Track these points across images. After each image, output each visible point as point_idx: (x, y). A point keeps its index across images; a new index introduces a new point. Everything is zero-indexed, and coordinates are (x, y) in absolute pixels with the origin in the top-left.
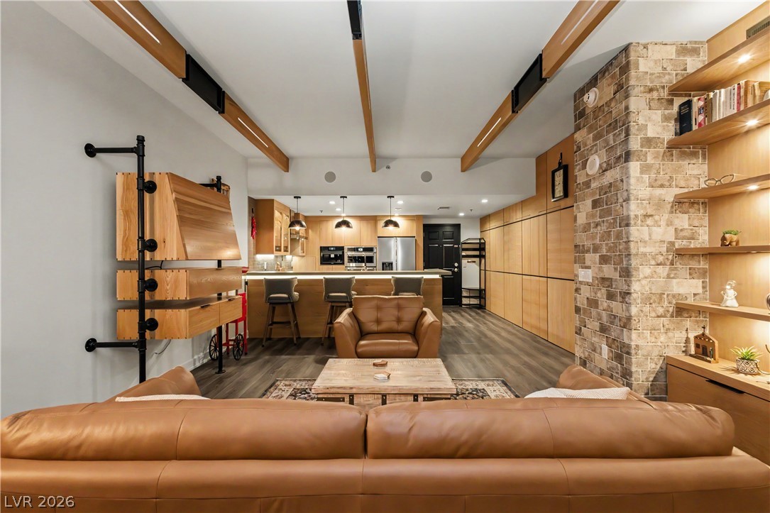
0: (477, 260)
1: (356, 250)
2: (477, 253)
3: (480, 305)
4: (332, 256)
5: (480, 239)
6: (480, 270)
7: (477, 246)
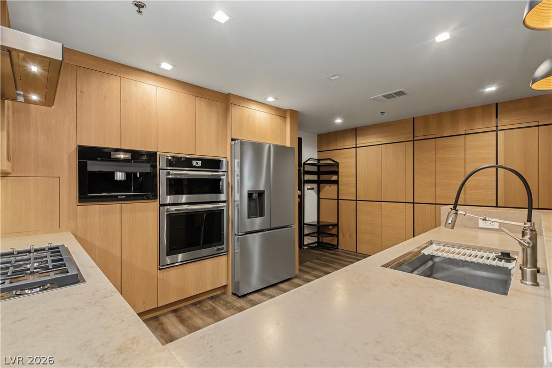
0: (315, 186)
1: (187, 163)
2: (315, 177)
3: (318, 242)
4: (120, 176)
5: (319, 160)
6: (319, 199)
7: (315, 169)
